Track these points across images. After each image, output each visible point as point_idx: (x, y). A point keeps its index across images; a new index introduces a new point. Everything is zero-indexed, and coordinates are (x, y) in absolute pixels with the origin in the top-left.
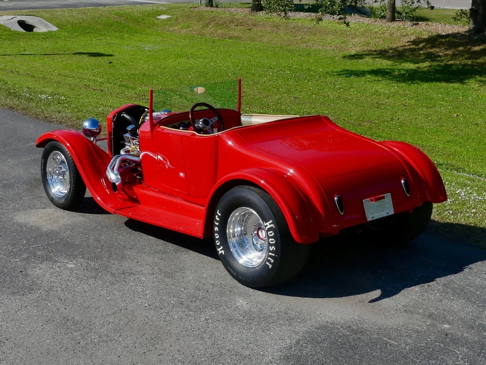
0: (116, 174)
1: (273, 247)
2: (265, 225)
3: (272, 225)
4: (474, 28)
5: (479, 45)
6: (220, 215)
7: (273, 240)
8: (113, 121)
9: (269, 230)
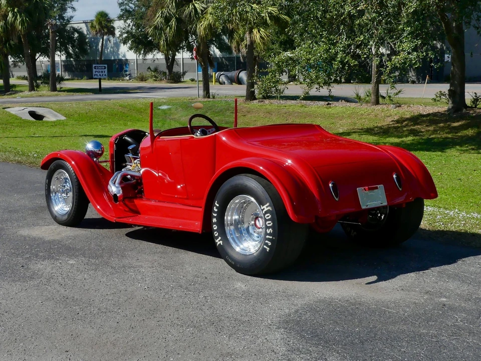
0: (117, 187)
1: (271, 229)
2: (262, 208)
3: (269, 208)
4: (453, 107)
5: (458, 121)
6: (218, 205)
7: (270, 222)
8: (115, 144)
9: (266, 213)
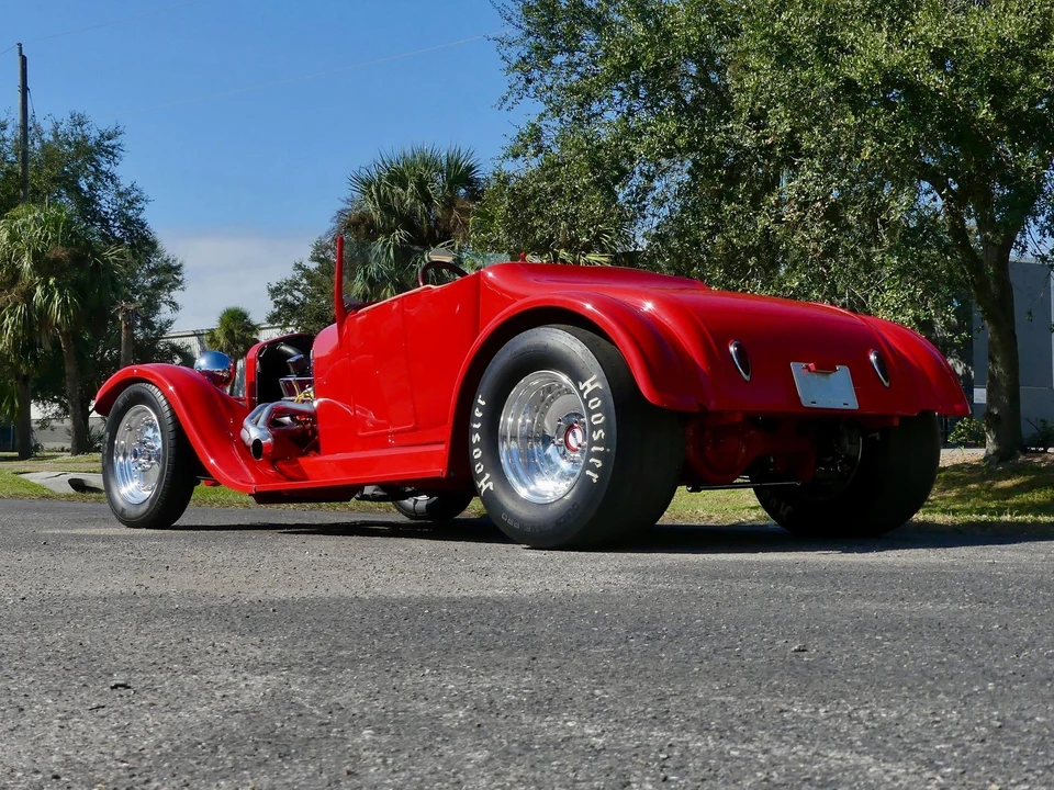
0: (260, 429)
1: (601, 431)
2: (581, 388)
3: (596, 385)
4: (996, 453)
6: (483, 403)
7: (599, 415)
8: (259, 359)
9: (590, 396)
